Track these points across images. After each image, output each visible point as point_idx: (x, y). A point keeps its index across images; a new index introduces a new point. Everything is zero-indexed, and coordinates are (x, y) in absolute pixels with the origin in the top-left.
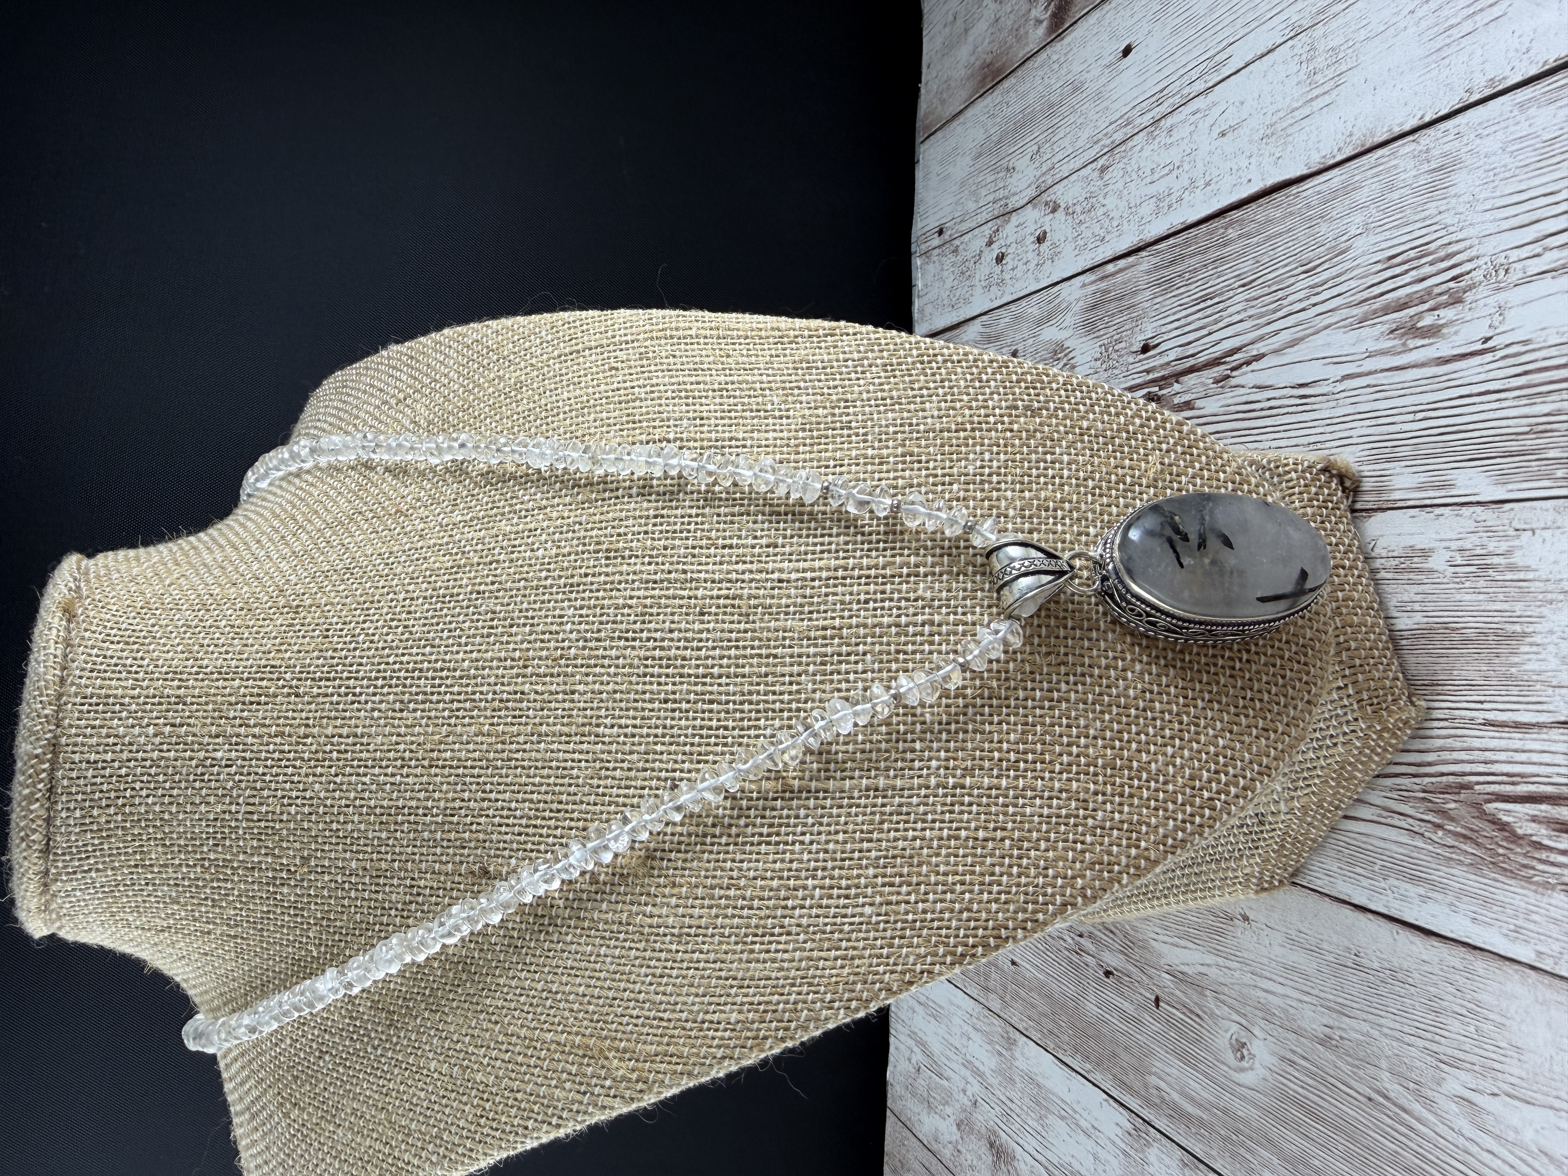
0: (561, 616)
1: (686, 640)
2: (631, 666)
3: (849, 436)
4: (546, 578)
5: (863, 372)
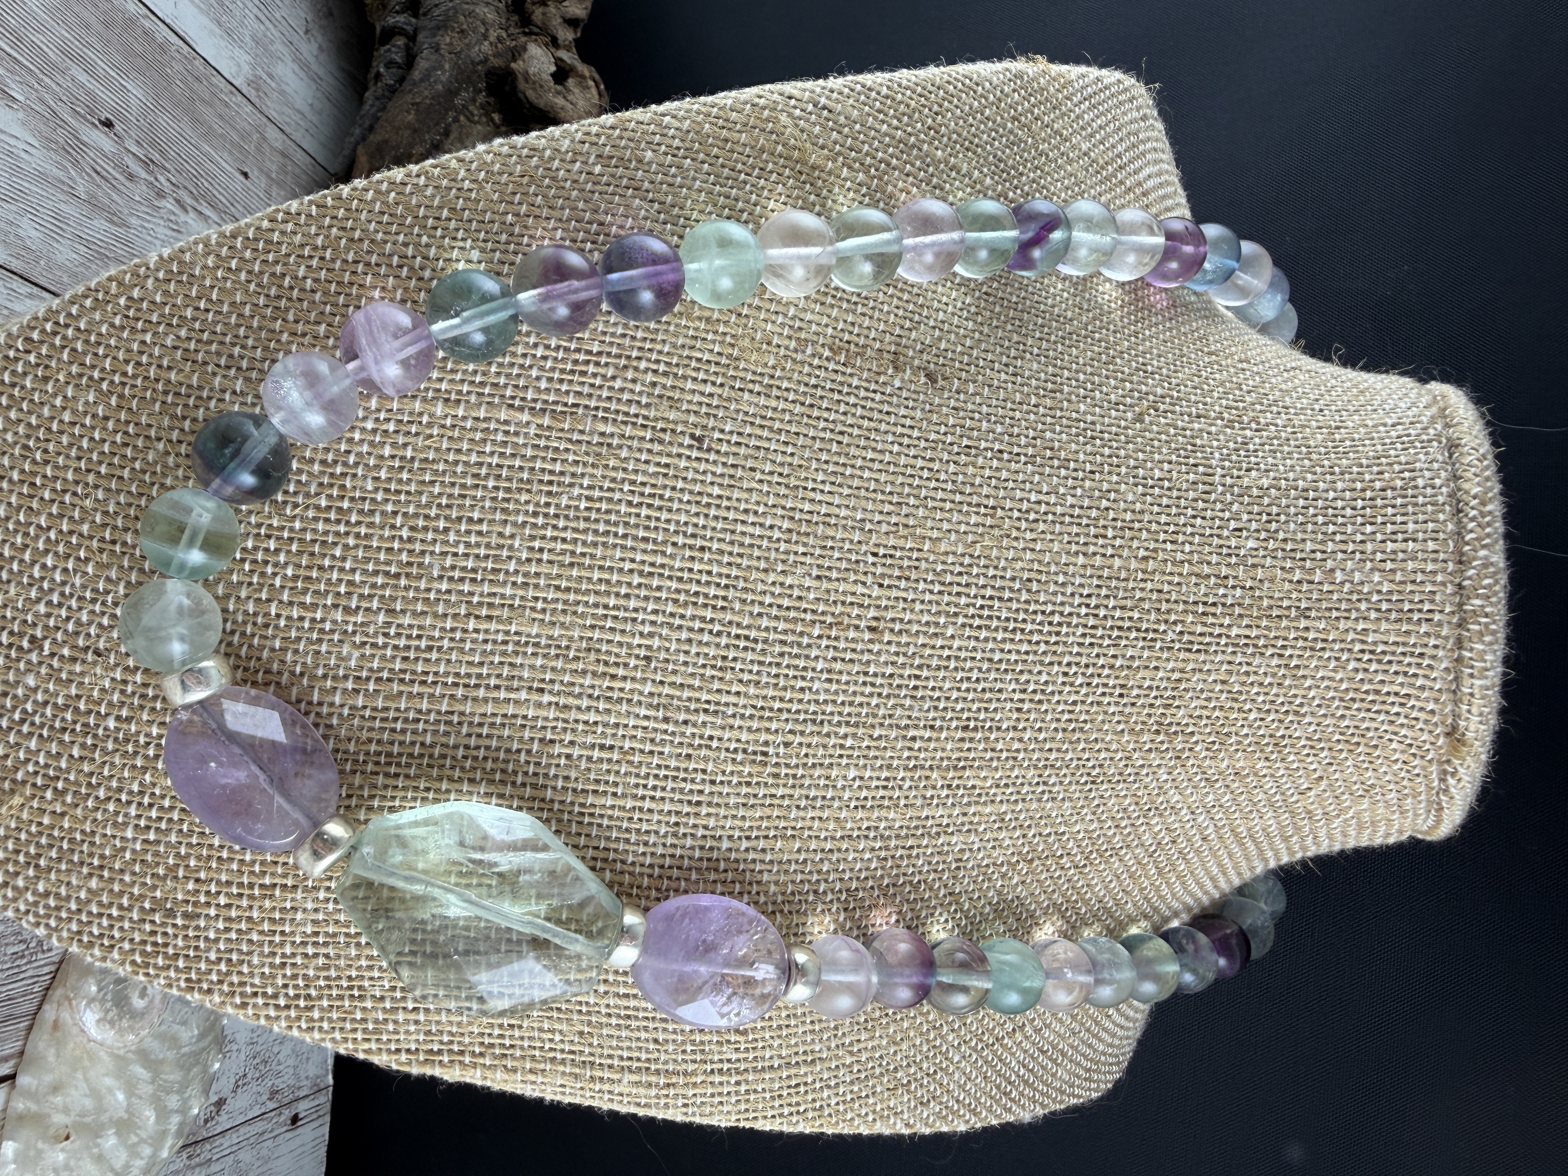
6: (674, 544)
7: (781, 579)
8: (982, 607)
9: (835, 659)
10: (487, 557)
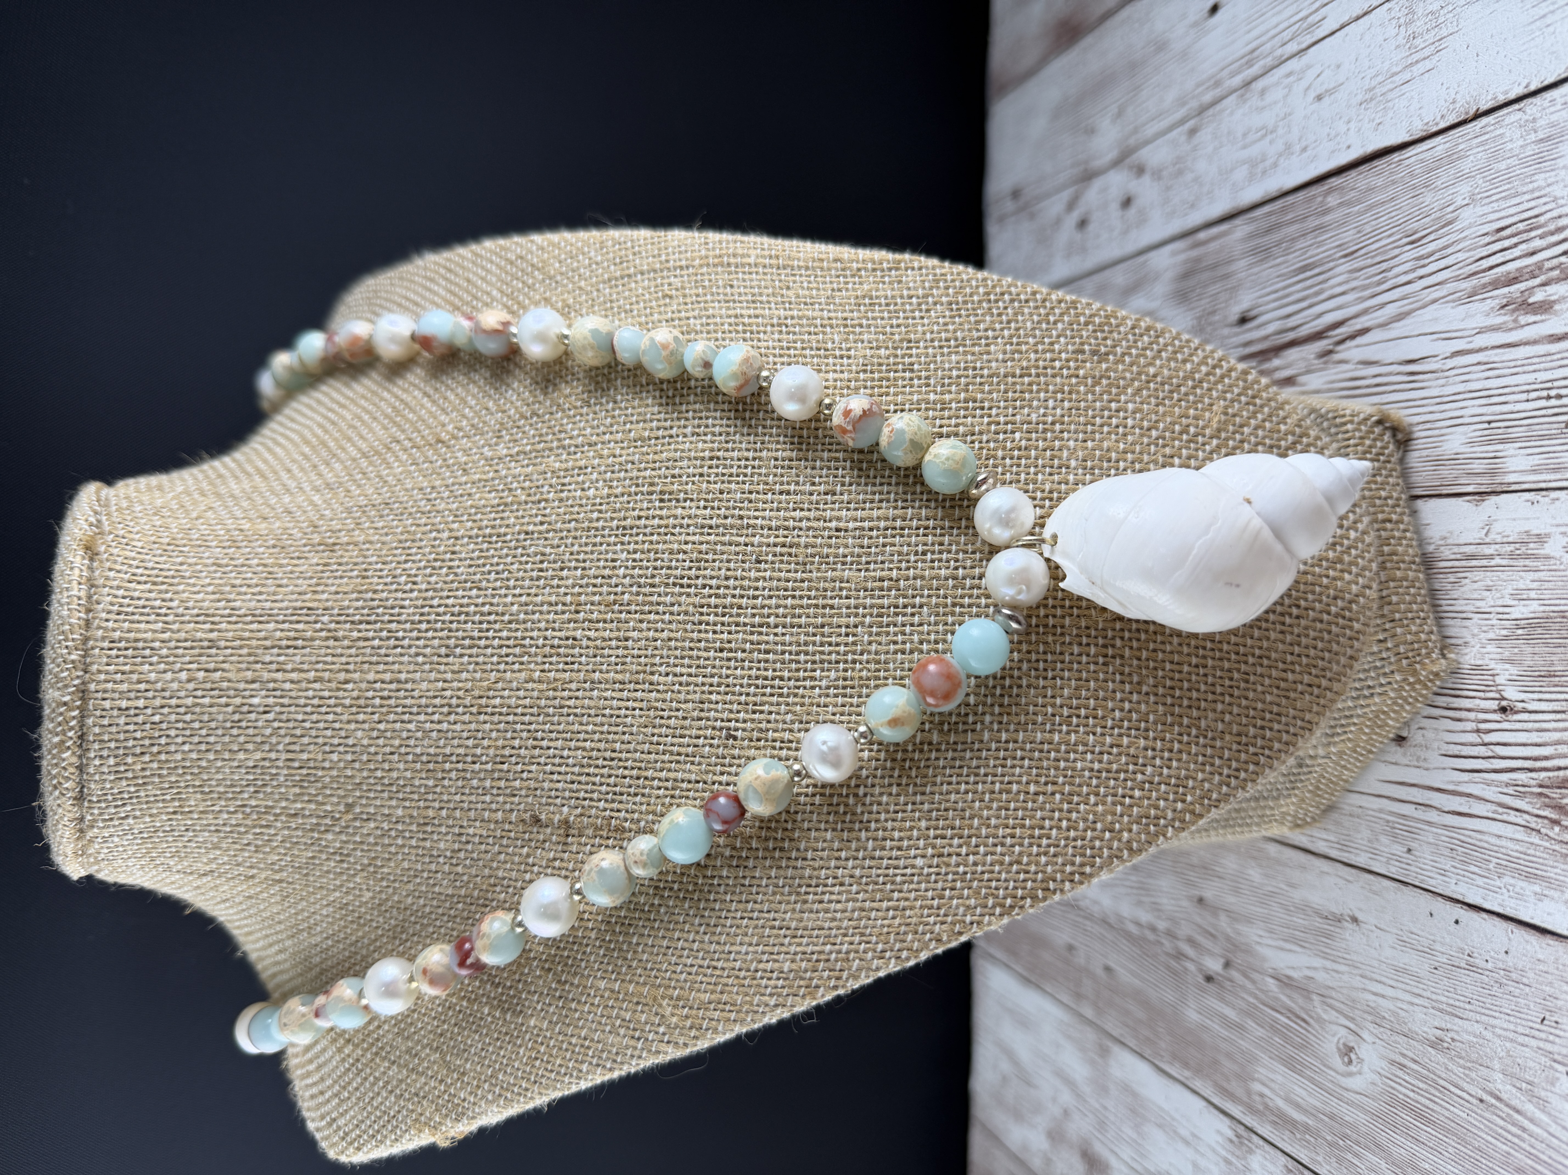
0: (613, 560)
1: (742, 588)
2: (686, 613)
3: (911, 379)
4: (598, 520)
5: (928, 311)
8: (488, 630)
10: (888, 625)
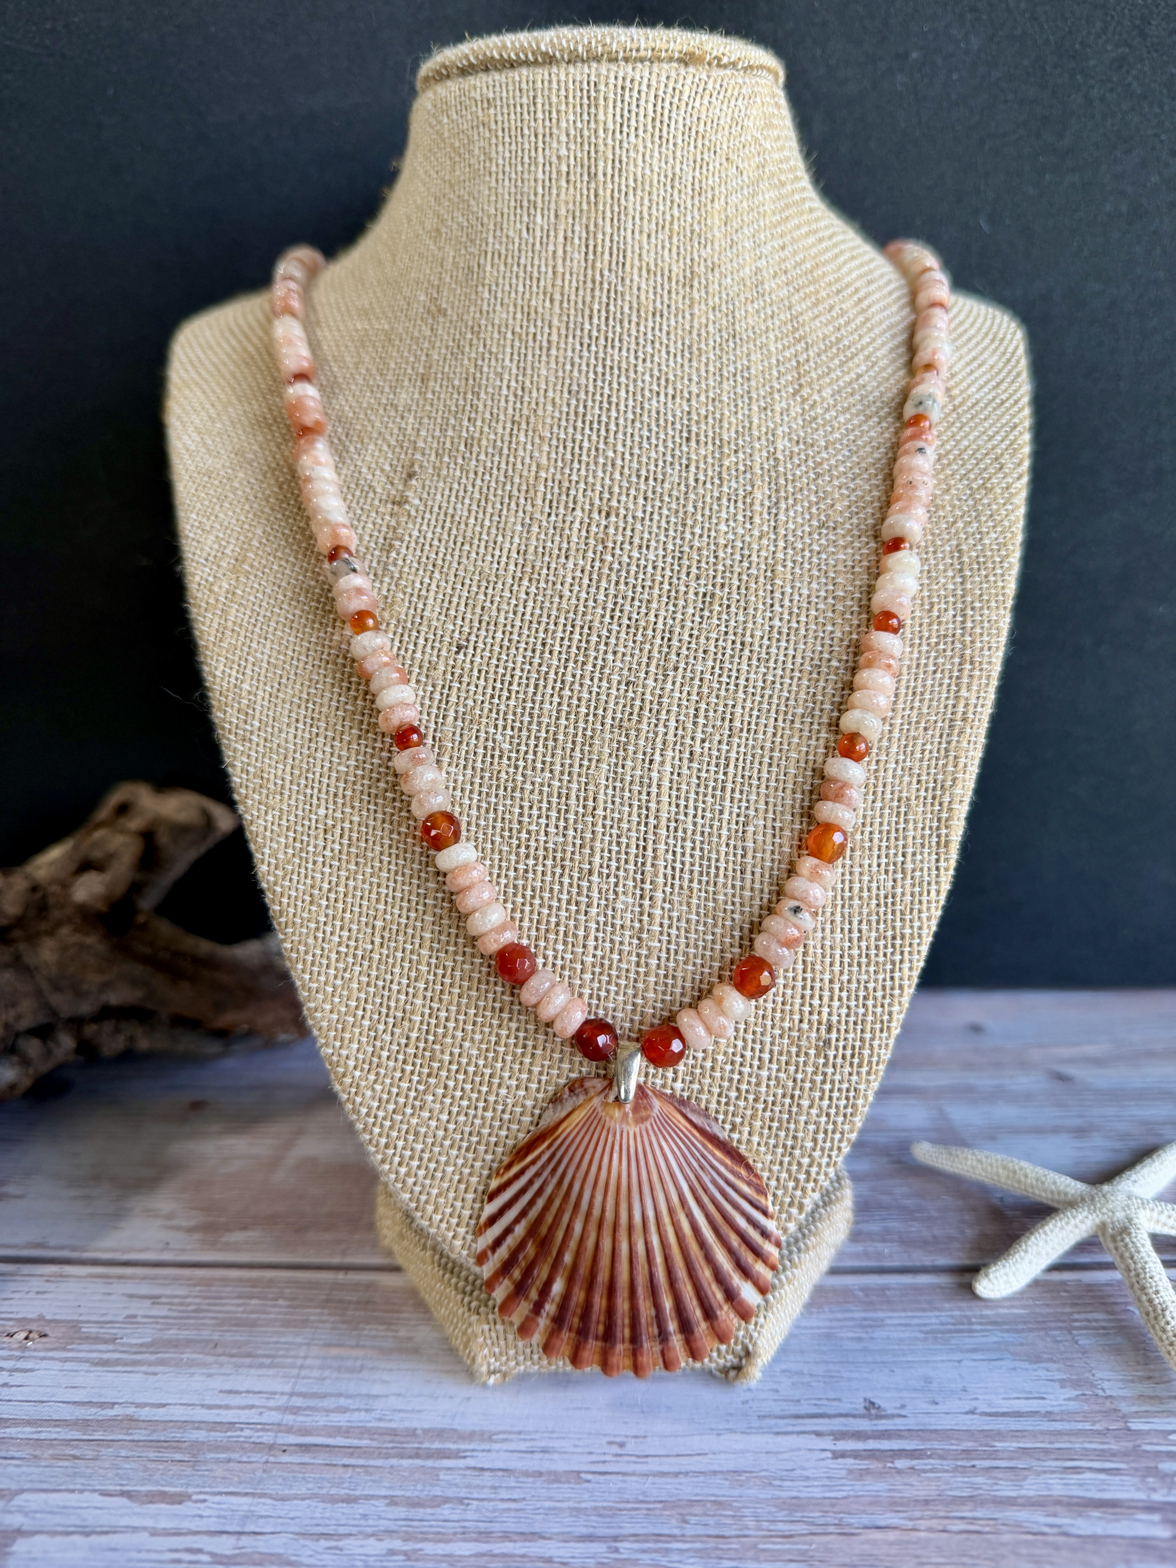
6: (540, 665)
7: (567, 586)
9: (631, 543)
